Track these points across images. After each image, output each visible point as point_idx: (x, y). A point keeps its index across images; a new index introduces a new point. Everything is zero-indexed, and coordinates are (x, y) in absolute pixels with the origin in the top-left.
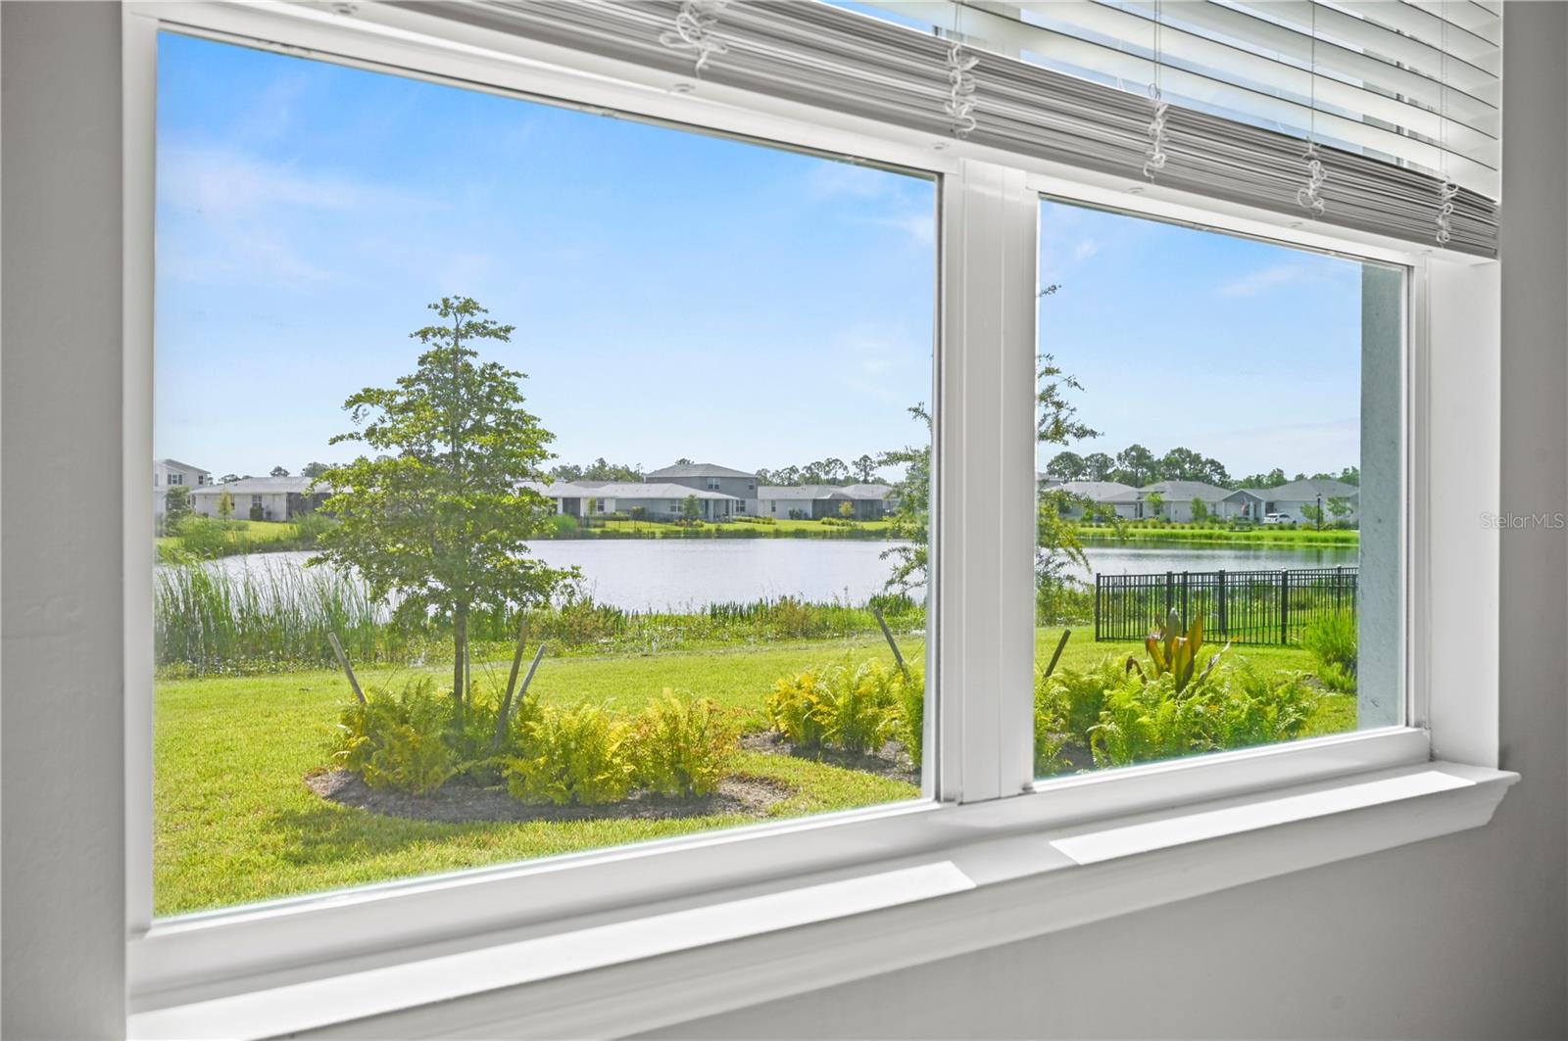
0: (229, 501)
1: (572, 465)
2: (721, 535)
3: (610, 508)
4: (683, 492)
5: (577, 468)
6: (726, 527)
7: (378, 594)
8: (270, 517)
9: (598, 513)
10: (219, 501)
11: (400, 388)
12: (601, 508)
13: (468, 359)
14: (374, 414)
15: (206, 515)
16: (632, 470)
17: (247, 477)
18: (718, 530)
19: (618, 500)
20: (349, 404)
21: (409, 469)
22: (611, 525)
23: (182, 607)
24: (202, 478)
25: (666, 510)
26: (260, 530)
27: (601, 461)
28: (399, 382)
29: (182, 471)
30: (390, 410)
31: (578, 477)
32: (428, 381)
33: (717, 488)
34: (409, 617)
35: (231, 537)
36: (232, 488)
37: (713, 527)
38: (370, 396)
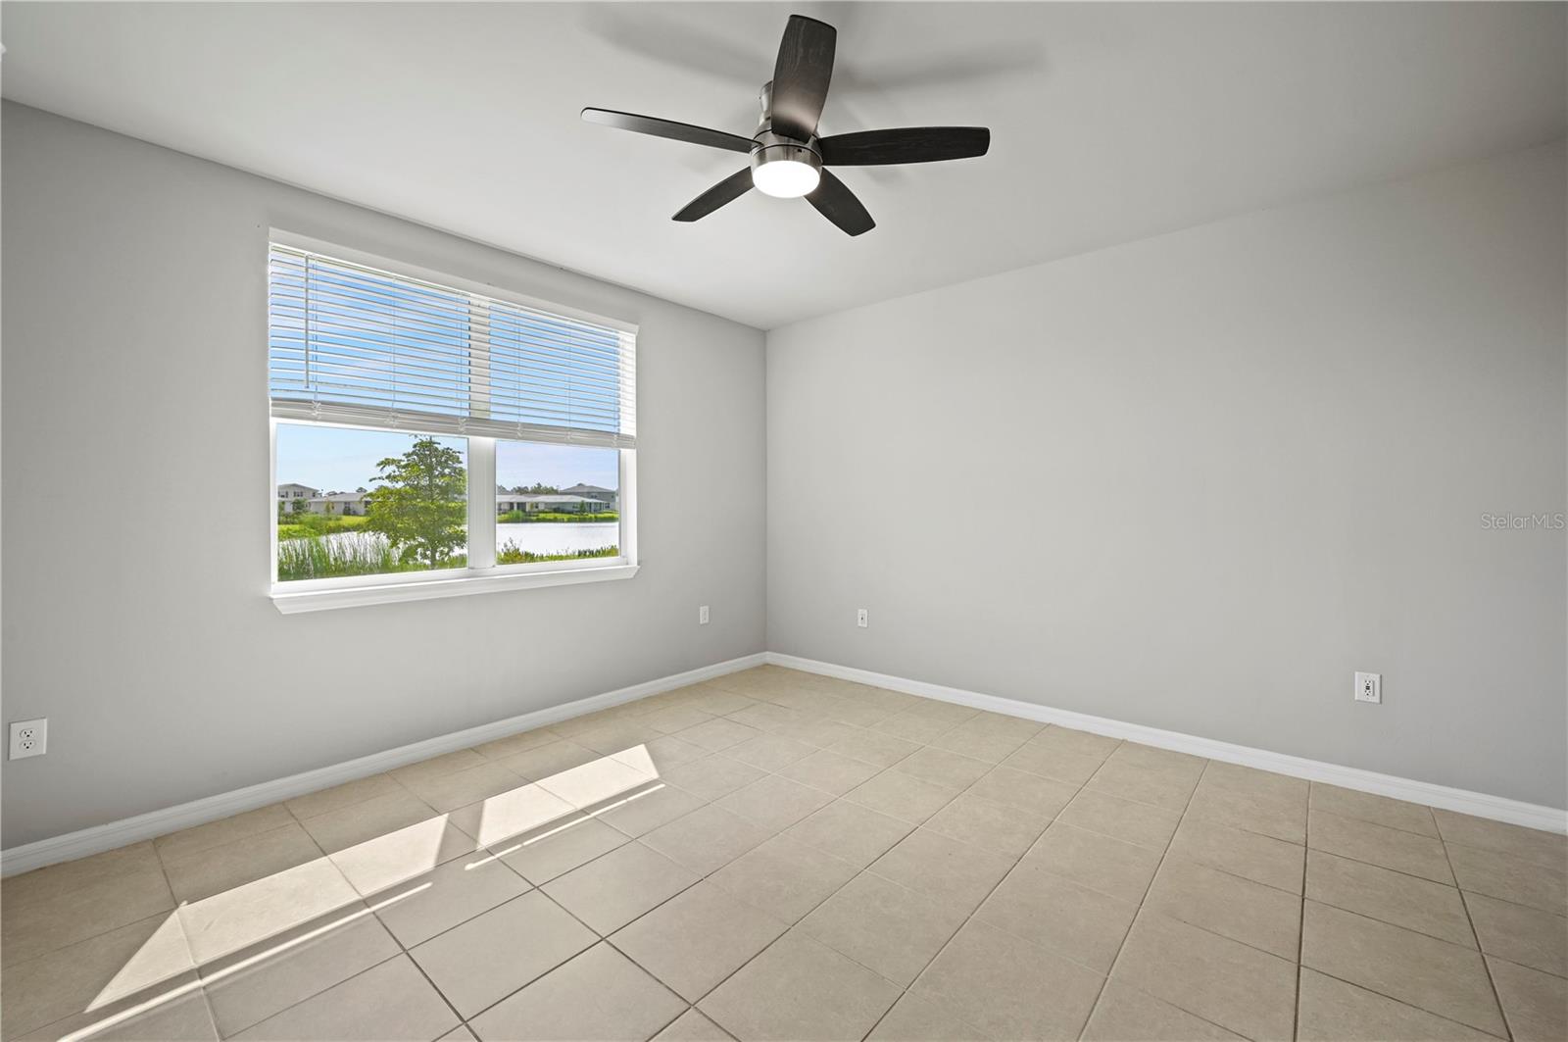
0: (330, 506)
1: (524, 486)
2: (597, 520)
3: (541, 507)
4: (578, 499)
5: (526, 488)
6: (599, 515)
7: (394, 544)
8: (355, 514)
9: (536, 510)
10: (325, 505)
11: (404, 458)
12: (537, 507)
13: (436, 445)
14: (390, 469)
15: (317, 513)
16: (555, 488)
17: (342, 493)
18: (596, 517)
19: (546, 504)
20: (378, 465)
21: (406, 492)
22: (542, 516)
23: (301, 557)
24: (314, 493)
25: (570, 508)
26: (348, 520)
27: (539, 484)
28: (404, 455)
29: (303, 490)
30: (398, 467)
31: (527, 492)
32: (417, 455)
33: (595, 497)
34: (409, 553)
35: (332, 524)
36: (332, 499)
37: (593, 516)
38: (386, 463)
